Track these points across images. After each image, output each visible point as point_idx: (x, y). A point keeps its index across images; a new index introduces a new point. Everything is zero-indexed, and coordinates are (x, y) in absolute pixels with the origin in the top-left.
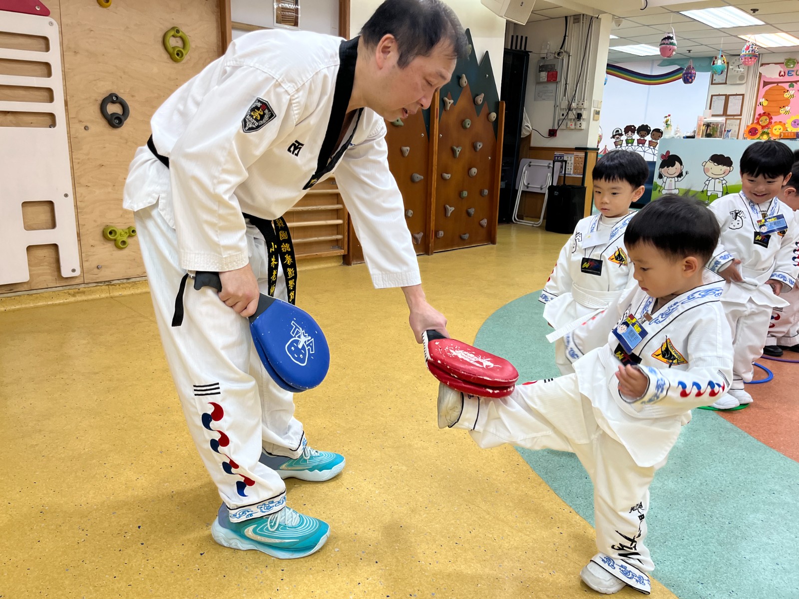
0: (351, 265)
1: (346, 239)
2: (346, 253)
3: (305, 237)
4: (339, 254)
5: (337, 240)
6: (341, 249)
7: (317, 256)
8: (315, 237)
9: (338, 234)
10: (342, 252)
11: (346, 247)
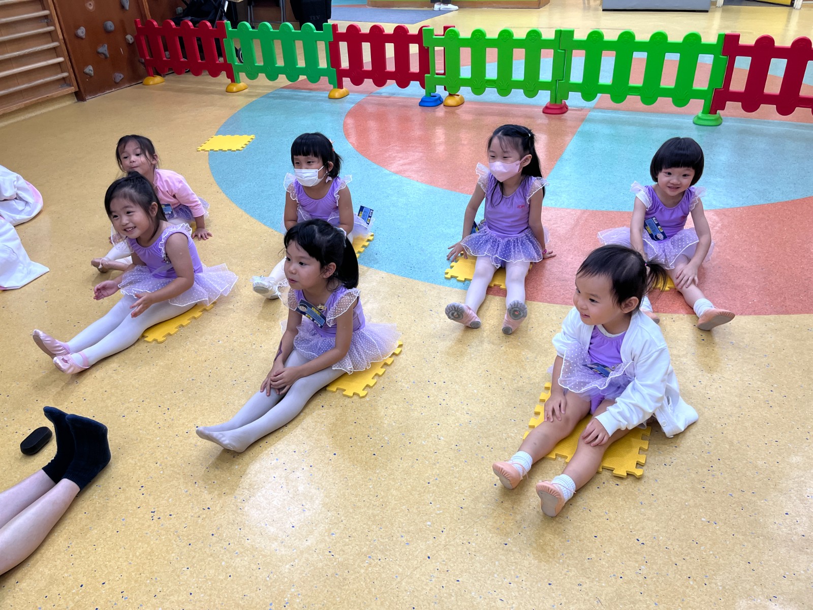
0: (85, 100)
1: (73, 76)
2: (77, 90)
3: (30, 81)
4: (70, 92)
5: (64, 79)
6: (71, 86)
7: (48, 98)
8: (40, 79)
9: (62, 72)
10: (72, 89)
11: (75, 83)
